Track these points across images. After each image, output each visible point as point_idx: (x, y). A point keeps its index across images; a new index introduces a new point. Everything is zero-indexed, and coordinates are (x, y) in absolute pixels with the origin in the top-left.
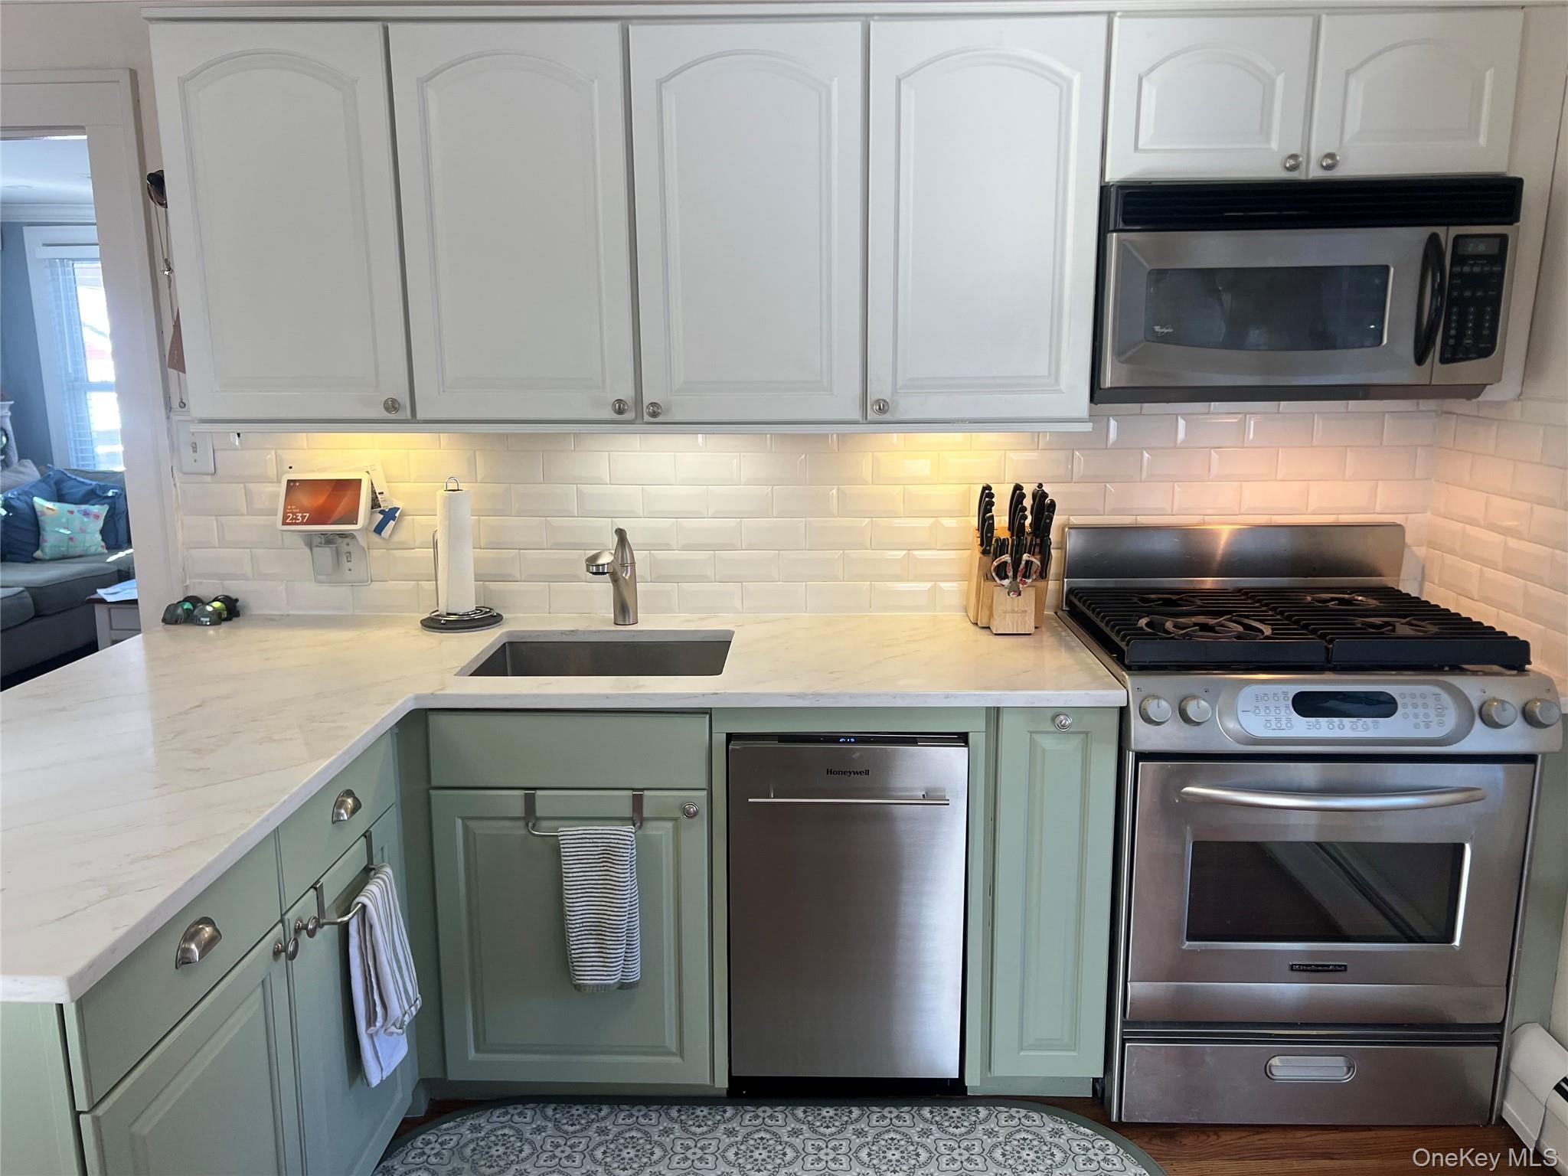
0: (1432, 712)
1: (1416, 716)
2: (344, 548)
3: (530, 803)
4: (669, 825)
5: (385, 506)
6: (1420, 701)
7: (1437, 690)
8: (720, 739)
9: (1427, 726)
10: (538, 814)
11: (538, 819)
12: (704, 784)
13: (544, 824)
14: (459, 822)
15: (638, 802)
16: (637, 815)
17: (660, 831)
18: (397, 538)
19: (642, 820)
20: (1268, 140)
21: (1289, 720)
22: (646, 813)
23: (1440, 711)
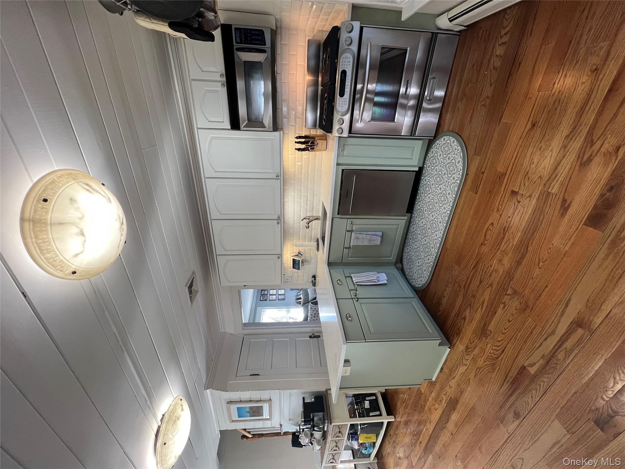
0: (346, 60)
1: (347, 65)
2: (305, 260)
3: (346, 248)
4: (354, 226)
5: (298, 254)
6: (344, 63)
7: (342, 58)
8: (338, 216)
9: (349, 62)
10: (348, 247)
11: (350, 247)
12: (347, 220)
13: (350, 246)
14: (349, 259)
15: (348, 231)
16: (351, 231)
17: (354, 228)
18: (303, 252)
19: (352, 230)
20: (219, 91)
21: (345, 99)
22: (351, 230)
23: (347, 58)
